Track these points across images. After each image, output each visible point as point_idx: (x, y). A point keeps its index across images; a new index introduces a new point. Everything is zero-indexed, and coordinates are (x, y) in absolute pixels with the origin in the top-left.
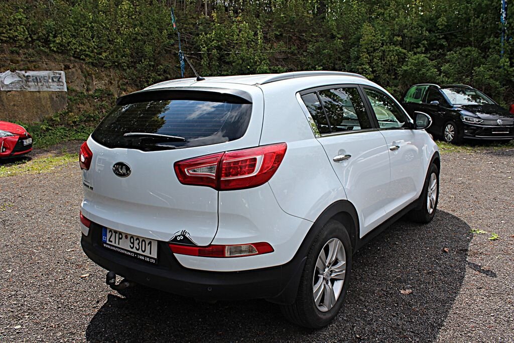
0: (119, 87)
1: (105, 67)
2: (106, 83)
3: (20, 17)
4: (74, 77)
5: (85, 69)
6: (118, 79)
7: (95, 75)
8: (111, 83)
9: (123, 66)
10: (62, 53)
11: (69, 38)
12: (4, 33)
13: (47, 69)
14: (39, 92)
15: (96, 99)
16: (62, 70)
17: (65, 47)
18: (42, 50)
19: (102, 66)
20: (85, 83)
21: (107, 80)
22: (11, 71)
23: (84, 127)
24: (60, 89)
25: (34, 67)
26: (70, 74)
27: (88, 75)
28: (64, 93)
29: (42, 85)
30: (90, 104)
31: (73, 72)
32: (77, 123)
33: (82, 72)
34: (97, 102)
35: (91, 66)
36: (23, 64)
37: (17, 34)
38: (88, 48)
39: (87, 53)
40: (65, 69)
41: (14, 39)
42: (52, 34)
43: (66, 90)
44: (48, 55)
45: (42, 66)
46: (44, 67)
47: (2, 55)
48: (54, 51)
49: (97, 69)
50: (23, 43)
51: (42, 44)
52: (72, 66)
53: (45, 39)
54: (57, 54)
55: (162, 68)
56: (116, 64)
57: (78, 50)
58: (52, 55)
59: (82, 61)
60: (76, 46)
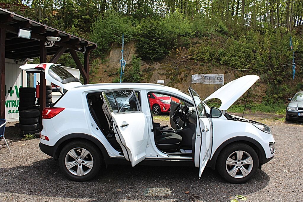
0: (255, 84)
1: (249, 73)
3: (208, 49)
4: (229, 77)
5: (237, 73)
10: (226, 65)
11: (230, 58)
12: (199, 57)
13: (216, 73)
14: (209, 84)
16: (223, 74)
17: (227, 62)
18: (214, 64)
19: (247, 72)
22: (198, 74)
25: (210, 72)
26: (227, 76)
31: (229, 75)
33: (234, 75)
35: (241, 72)
36: (205, 71)
37: (205, 56)
38: (240, 62)
39: (239, 65)
40: (225, 73)
41: (202, 60)
42: (221, 55)
44: (218, 66)
45: (213, 72)
46: (214, 72)
47: (196, 67)
48: (222, 64)
49: (244, 73)
50: (207, 61)
51: (216, 61)
52: (229, 72)
53: (218, 58)
54: (223, 66)
55: (284, 74)
56: (256, 71)
57: (234, 64)
58: (219, 66)
59: (235, 69)
60: (233, 61)
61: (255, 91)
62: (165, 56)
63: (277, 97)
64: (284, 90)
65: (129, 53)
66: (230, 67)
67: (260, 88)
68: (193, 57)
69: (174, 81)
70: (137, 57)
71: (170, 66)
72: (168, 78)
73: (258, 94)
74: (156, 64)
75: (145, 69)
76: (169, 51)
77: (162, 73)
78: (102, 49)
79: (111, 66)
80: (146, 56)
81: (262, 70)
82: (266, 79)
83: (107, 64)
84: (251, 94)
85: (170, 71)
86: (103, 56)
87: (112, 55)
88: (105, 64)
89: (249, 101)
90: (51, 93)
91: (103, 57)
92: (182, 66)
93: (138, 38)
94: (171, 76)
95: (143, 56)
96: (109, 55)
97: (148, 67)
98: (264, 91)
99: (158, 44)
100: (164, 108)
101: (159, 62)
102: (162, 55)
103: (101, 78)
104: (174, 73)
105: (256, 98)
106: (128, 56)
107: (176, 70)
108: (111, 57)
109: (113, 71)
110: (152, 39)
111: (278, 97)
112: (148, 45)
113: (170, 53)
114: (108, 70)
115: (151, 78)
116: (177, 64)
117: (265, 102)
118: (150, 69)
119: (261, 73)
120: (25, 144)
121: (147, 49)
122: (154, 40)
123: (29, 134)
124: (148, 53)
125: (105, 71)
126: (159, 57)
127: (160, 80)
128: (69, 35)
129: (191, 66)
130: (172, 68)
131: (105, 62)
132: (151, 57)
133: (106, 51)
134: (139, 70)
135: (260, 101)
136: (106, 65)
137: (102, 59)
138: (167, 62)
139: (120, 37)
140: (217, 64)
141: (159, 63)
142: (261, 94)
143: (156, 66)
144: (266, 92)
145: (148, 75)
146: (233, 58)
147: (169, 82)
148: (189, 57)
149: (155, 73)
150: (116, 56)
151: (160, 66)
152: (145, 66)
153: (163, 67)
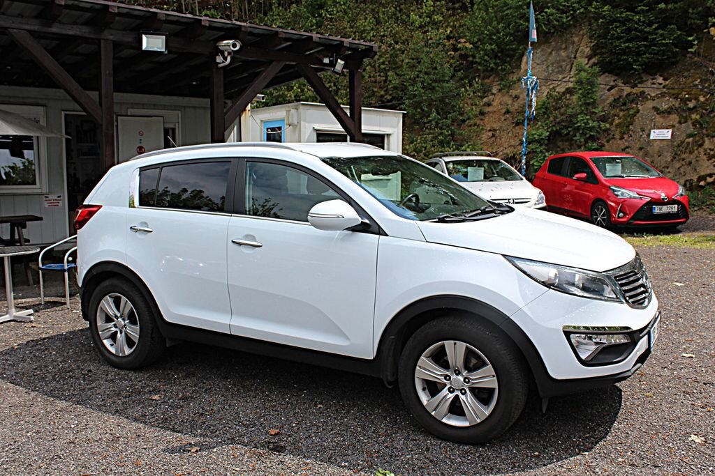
65: (573, 56)
69: (704, 131)
71: (696, 86)
72: (685, 122)
74: (650, 81)
75: (618, 99)
76: (690, 38)
77: (666, 107)
78: (498, 52)
79: (524, 97)
80: (619, 60)
83: (513, 93)
85: (693, 101)
86: (503, 70)
88: (508, 92)
91: (504, 73)
93: (595, 8)
94: (694, 116)
96: (519, 67)
97: (625, 93)
99: (656, 19)
100: (621, 211)
101: (661, 76)
102: (668, 51)
103: (495, 130)
104: (703, 106)
107: (712, 95)
108: (525, 71)
110: (636, 8)
112: (625, 25)
113: (696, 42)
114: (515, 107)
115: (632, 124)
118: (631, 97)
121: (622, 37)
122: (642, 10)
124: (624, 52)
125: (508, 112)
126: (658, 59)
127: (658, 128)
130: (702, 91)
131: (509, 87)
133: (512, 57)
136: (511, 96)
137: (502, 79)
138: (686, 74)
139: (546, 13)
141: (661, 78)
143: (653, 86)
145: (624, 115)
147: (688, 132)
149: (645, 108)
150: (538, 66)
151: (664, 87)
152: (616, 89)
153: (673, 89)
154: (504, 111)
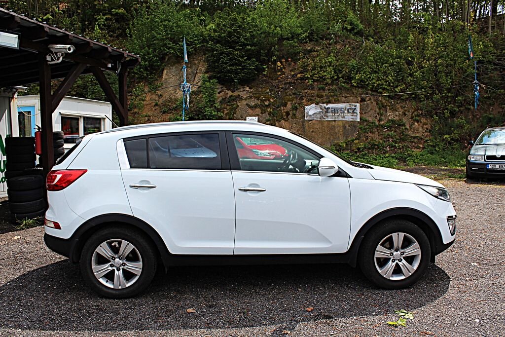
0: (412, 118)
1: (401, 99)
2: (400, 114)
3: (330, 60)
4: (368, 108)
5: (381, 101)
6: (413, 110)
7: (389, 106)
8: (405, 114)
9: (420, 98)
10: (362, 87)
11: (368, 75)
12: (316, 74)
13: (345, 101)
14: (335, 121)
15: (385, 129)
16: (358, 103)
17: (364, 82)
18: (343, 86)
19: (398, 99)
20: (378, 114)
21: (401, 111)
22: (316, 104)
23: (366, 154)
24: (353, 119)
25: (335, 100)
26: (365, 106)
27: (383, 106)
28: (356, 123)
29: (338, 116)
30: (379, 133)
31: (368, 104)
32: (361, 149)
33: (377, 104)
34: (386, 132)
35: (387, 99)
36: (326, 98)
37: (325, 74)
38: (386, 82)
39: (384, 86)
40: (361, 101)
41: (322, 79)
42: (354, 71)
43: (359, 120)
44: (348, 90)
45: (341, 99)
46: (343, 100)
47: (312, 92)
48: (355, 86)
49: (393, 101)
50: (329, 81)
51: (344, 80)
52: (368, 99)
53: (348, 76)
54: (357, 89)
55: (459, 100)
56: (413, 96)
57: (375, 85)
58: (351, 90)
59: (379, 94)
60: (374, 81)
61: (412, 130)
62: (259, 76)
63: (449, 139)
64: (460, 126)
65: (195, 72)
66: (368, 90)
67: (421, 125)
68: (306, 76)
69: (275, 118)
70: (210, 78)
71: (267, 93)
72: (265, 113)
73: (417, 135)
74: (242, 89)
75: (225, 99)
76: (264, 67)
77: (253, 104)
78: (149, 67)
79: (166, 96)
80: (226, 76)
81: (423, 94)
82: (430, 109)
83: (159, 93)
84: (406, 135)
85: (267, 101)
86: (151, 78)
87: (167, 77)
88: (155, 92)
89: (403, 147)
90: (63, 145)
91: (152, 80)
92: (287, 91)
93: (211, 45)
94: (269, 110)
95: (220, 76)
96: (161, 77)
97: (229, 95)
98: (427, 129)
99: (245, 54)
101: (248, 86)
102: (252, 73)
103: (149, 116)
104: (273, 104)
105: (415, 142)
106: (195, 77)
107: (277, 98)
108: (166, 79)
109: (170, 104)
110: (235, 47)
111: (452, 139)
112: (229, 56)
113: (267, 69)
114: (161, 101)
115: (235, 113)
116: (279, 88)
117: (430, 148)
118: (233, 98)
119: (422, 99)
120: (19, 237)
121: (227, 63)
122: (238, 48)
123: (27, 218)
124: (229, 71)
125: (156, 105)
126: (247, 77)
127: (251, 116)
128: (90, 41)
129: (303, 91)
130: (271, 96)
131: (156, 89)
132: (235, 77)
133: (157, 71)
134: (214, 101)
135: (421, 146)
136: (157, 95)
137: (150, 84)
138: (261, 86)
139: (179, 45)
140: (348, 86)
141: (248, 88)
142: (422, 135)
143: (244, 92)
144: (430, 131)
145: (230, 108)
146: (374, 75)
147: (267, 118)
148: (299, 75)
149: (242, 104)
150: (174, 77)
151: (250, 93)
152: (223, 93)
153: (256, 94)
154: (154, 104)
